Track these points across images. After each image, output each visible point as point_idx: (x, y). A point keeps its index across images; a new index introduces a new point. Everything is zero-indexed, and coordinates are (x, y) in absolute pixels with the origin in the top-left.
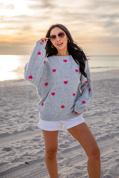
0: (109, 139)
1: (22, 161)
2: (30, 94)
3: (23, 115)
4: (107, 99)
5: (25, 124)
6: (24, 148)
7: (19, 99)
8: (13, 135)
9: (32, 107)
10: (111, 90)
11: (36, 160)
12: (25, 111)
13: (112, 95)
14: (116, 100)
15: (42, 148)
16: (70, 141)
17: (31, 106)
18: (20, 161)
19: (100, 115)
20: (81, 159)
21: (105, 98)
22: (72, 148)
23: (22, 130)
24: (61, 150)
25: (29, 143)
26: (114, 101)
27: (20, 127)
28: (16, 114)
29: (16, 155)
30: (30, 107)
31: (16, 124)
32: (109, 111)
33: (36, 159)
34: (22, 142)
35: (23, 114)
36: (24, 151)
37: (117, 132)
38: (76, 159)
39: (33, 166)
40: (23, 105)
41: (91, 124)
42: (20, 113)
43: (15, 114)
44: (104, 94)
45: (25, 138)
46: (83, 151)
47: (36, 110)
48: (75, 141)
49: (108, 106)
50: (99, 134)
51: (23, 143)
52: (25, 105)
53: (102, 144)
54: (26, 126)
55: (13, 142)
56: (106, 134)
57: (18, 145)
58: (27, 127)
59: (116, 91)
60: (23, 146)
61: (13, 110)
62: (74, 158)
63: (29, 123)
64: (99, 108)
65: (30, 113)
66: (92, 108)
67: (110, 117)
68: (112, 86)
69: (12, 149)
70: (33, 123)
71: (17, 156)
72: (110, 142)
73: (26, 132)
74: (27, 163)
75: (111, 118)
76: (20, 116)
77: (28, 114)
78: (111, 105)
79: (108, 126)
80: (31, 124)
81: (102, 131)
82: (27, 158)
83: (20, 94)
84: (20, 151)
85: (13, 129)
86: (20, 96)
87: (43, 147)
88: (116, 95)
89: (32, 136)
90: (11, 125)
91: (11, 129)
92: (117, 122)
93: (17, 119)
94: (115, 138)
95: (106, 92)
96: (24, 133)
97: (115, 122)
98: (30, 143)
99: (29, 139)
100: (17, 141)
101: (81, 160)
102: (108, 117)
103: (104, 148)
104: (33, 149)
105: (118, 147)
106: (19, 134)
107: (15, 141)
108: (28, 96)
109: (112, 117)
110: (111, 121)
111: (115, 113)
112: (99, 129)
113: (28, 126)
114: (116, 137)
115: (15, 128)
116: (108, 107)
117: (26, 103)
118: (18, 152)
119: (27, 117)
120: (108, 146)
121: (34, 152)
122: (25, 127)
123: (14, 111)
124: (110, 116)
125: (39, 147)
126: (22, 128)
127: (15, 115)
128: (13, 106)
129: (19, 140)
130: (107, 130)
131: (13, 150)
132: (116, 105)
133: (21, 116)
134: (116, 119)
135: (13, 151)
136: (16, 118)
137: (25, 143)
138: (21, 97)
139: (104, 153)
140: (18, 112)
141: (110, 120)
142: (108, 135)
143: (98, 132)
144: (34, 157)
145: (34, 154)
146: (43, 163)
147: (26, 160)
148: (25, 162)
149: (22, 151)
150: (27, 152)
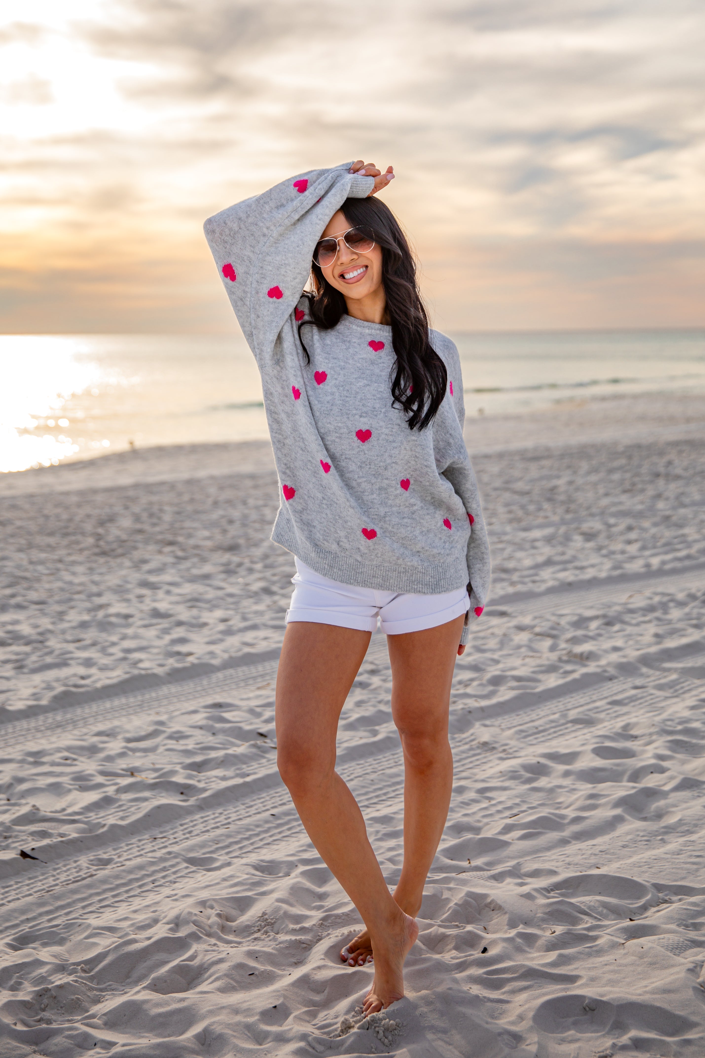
1: (6, 848)
2: (100, 531)
3: (49, 636)
5: (49, 675)
6: (24, 787)
7: (42, 556)
9: (99, 595)
10: (507, 505)
11: (73, 842)
12: (61, 615)
13: (508, 528)
14: (520, 554)
15: (116, 784)
16: (254, 750)
17: (95, 589)
22: (255, 781)
23: (31, 703)
24: (205, 790)
25: (53, 764)
26: (510, 558)
27: (23, 691)
28: (17, 628)
30: (91, 596)
31: (7, 679)
33: (75, 835)
34: (22, 761)
35: (50, 627)
36: (23, 801)
37: (484, 703)
38: (266, 831)
39: (55, 869)
40: (57, 585)
42: (36, 626)
43: (10, 628)
45: (43, 741)
47: (118, 608)
51: (27, 766)
52: (71, 583)
54: (55, 684)
58: (60, 689)
60: (20, 780)
62: (258, 826)
68: (520, 486)
70: (93, 671)
73: (50, 715)
74: (29, 852)
76: (35, 637)
77: (74, 628)
82: (32, 834)
83: (51, 534)
84: (4, 802)
86: (52, 540)
87: (117, 780)
89: (75, 732)
92: (496, 656)
93: (17, 653)
94: (471, 731)
96: (41, 718)
97: (488, 655)
98: (59, 764)
99: (55, 745)
101: (288, 833)
104: (69, 791)
105: (475, 771)
108: (91, 540)
109: (482, 634)
111: (503, 614)
113: (65, 685)
114: (477, 724)
117: (74, 574)
121: (71, 806)
122: (49, 688)
125: (100, 779)
126: (35, 696)
127: (8, 632)
128: (8, 591)
129: (9, 750)
132: (515, 577)
133: (40, 638)
134: (497, 640)
136: (14, 648)
137: (37, 763)
138: (51, 548)
140: (29, 618)
144: (65, 829)
145: (69, 811)
146: (105, 853)
147: (23, 840)
148: (19, 852)
149: (12, 801)
150: (35, 807)
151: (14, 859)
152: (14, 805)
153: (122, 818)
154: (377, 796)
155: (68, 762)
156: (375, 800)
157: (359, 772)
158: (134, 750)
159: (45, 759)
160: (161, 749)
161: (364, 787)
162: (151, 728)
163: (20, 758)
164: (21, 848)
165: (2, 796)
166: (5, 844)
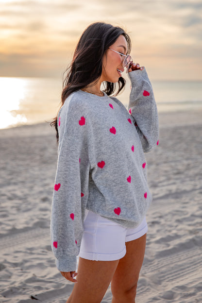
0: (196, 247)
1: (24, 294)
2: (41, 153)
3: (28, 196)
4: (189, 165)
5: (31, 213)
6: (28, 264)
7: (21, 163)
8: (8, 237)
9: (45, 179)
11: (52, 292)
12: (31, 188)
17: (42, 177)
18: (21, 293)
19: (177, 198)
20: (142, 289)
21: (186, 162)
23: (25, 226)
25: (39, 254)
27: (21, 220)
28: (15, 192)
29: (13, 279)
30: (42, 180)
31: (14, 214)
32: (194, 190)
33: (52, 289)
34: (25, 252)
35: (28, 193)
36: (28, 271)
40: (28, 175)
41: (159, 215)
43: (13, 192)
44: (182, 156)
45: (32, 243)
46: (145, 273)
49: (192, 178)
50: (177, 236)
51: (27, 255)
52: (33, 174)
53: (182, 258)
54: (34, 218)
55: (6, 251)
56: (190, 237)
57: (16, 259)
58: (36, 220)
60: (26, 261)
61: (9, 184)
63: (39, 213)
64: (174, 184)
65: (41, 192)
66: (161, 182)
67: (195, 201)
69: (4, 267)
70: (47, 212)
71: (14, 282)
72: (199, 255)
73: (33, 231)
74: (35, 297)
75: (199, 204)
76: (23, 197)
77: (37, 193)
78: (197, 178)
79: (193, 220)
80: (45, 215)
81: (181, 230)
82: (35, 287)
84: (20, 271)
85: (8, 225)
89: (45, 239)
90: (4, 216)
91: (4, 224)
93: (16, 203)
95: (185, 150)
96: (30, 232)
99: (38, 245)
100: (17, 248)
101: (141, 291)
102: (192, 202)
103: (188, 267)
104: (46, 267)
106: (21, 234)
107: (12, 250)
108: (38, 158)
110: (198, 211)
112: (176, 226)
113: (38, 218)
115: (11, 223)
116: (191, 180)
118: (16, 272)
119: (35, 199)
120: (195, 261)
121: (48, 274)
122: (32, 220)
123: (11, 188)
124: (196, 199)
126: (27, 223)
128: (10, 177)
129: (19, 246)
130: (191, 228)
131: (8, 268)
133: (25, 197)
135: (7, 271)
136: (15, 201)
137: (32, 254)
138: (24, 160)
139: (187, 276)
140: (19, 188)
141: (195, 208)
142: (193, 240)
143: (174, 232)
144: (48, 285)
145: (48, 277)
146: (66, 297)
147: (31, 291)
148: (30, 296)
149: (24, 271)
150: (34, 274)
151: (29, 300)
154: (176, 275)
155: (44, 253)
156: (175, 277)
157: (165, 263)
159: (34, 252)
161: (169, 271)
163: (24, 250)
164: (31, 294)
165: (18, 268)
166: (24, 292)
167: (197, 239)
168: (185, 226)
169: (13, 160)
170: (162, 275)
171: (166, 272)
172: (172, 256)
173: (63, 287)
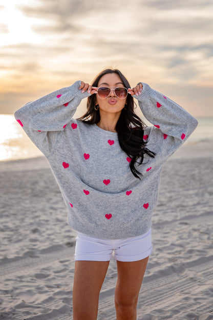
0: (174, 274)
2: (33, 187)
3: (19, 228)
4: (171, 197)
5: (21, 244)
6: (18, 291)
7: (13, 196)
9: (35, 212)
10: (178, 180)
11: (39, 316)
12: (23, 220)
13: (181, 190)
14: (187, 200)
15: (53, 291)
17: (34, 210)
18: (10, 318)
19: (159, 228)
21: (168, 195)
22: (107, 291)
23: (16, 255)
25: (28, 282)
26: (183, 201)
27: (13, 251)
28: (7, 224)
29: (3, 305)
30: (33, 212)
31: (6, 245)
32: (174, 221)
33: (40, 314)
34: (15, 280)
35: (20, 224)
36: (17, 298)
37: (188, 261)
40: (20, 208)
42: (14, 224)
44: (165, 189)
45: (22, 272)
47: (43, 217)
48: (112, 278)
49: (174, 210)
50: (157, 264)
51: (18, 282)
52: (24, 207)
53: (161, 284)
54: (24, 248)
56: (169, 265)
57: (8, 286)
58: (27, 250)
59: (187, 182)
60: (16, 289)
62: (110, 312)
63: (29, 243)
64: (157, 215)
65: (31, 224)
67: (176, 231)
68: (180, 173)
70: (37, 243)
71: (5, 308)
72: (177, 281)
73: (23, 260)
75: (178, 234)
76: (15, 228)
77: (28, 225)
78: (178, 209)
79: (172, 249)
80: (34, 245)
81: (161, 258)
82: (24, 313)
83: (15, 187)
84: (10, 298)
86: (16, 190)
87: (53, 289)
88: (187, 190)
89: (34, 268)
92: (188, 241)
93: (8, 235)
94: (185, 272)
95: (169, 183)
96: (20, 261)
97: (185, 241)
98: (30, 282)
99: (27, 274)
100: (7, 277)
102: (173, 232)
103: (166, 292)
104: (35, 294)
105: (190, 290)
106: (12, 264)
107: (3, 278)
108: (29, 191)
109: (180, 232)
110: (177, 240)
111: (186, 224)
112: (157, 255)
113: (29, 249)
114: (187, 270)
115: (3, 253)
116: (172, 212)
117: (25, 203)
118: (6, 299)
119: (26, 230)
120: (173, 287)
121: (37, 300)
122: (22, 250)
123: (3, 220)
124: (177, 229)
125: (46, 289)
126: (17, 253)
127: (4, 226)
128: (2, 210)
129: (10, 275)
130: (170, 256)
132: (188, 209)
134: (187, 235)
136: (6, 233)
137: (21, 281)
138: (16, 193)
139: (165, 301)
140: (11, 220)
141: (175, 238)
142: (172, 267)
143: (155, 260)
144: (36, 310)
145: (36, 303)
147: (20, 315)
149: (14, 298)
150: (23, 301)
152: (14, 299)
153: (57, 306)
154: (154, 300)
155: (33, 281)
156: (154, 301)
158: (58, 276)
159: (23, 280)
160: (68, 277)
161: (149, 296)
162: (63, 268)
163: (14, 279)
165: (9, 295)
166: (13, 317)
167: (175, 267)
168: (165, 255)
169: (5, 194)
170: (143, 299)
171: (145, 297)
172: (152, 282)
173: (50, 312)
